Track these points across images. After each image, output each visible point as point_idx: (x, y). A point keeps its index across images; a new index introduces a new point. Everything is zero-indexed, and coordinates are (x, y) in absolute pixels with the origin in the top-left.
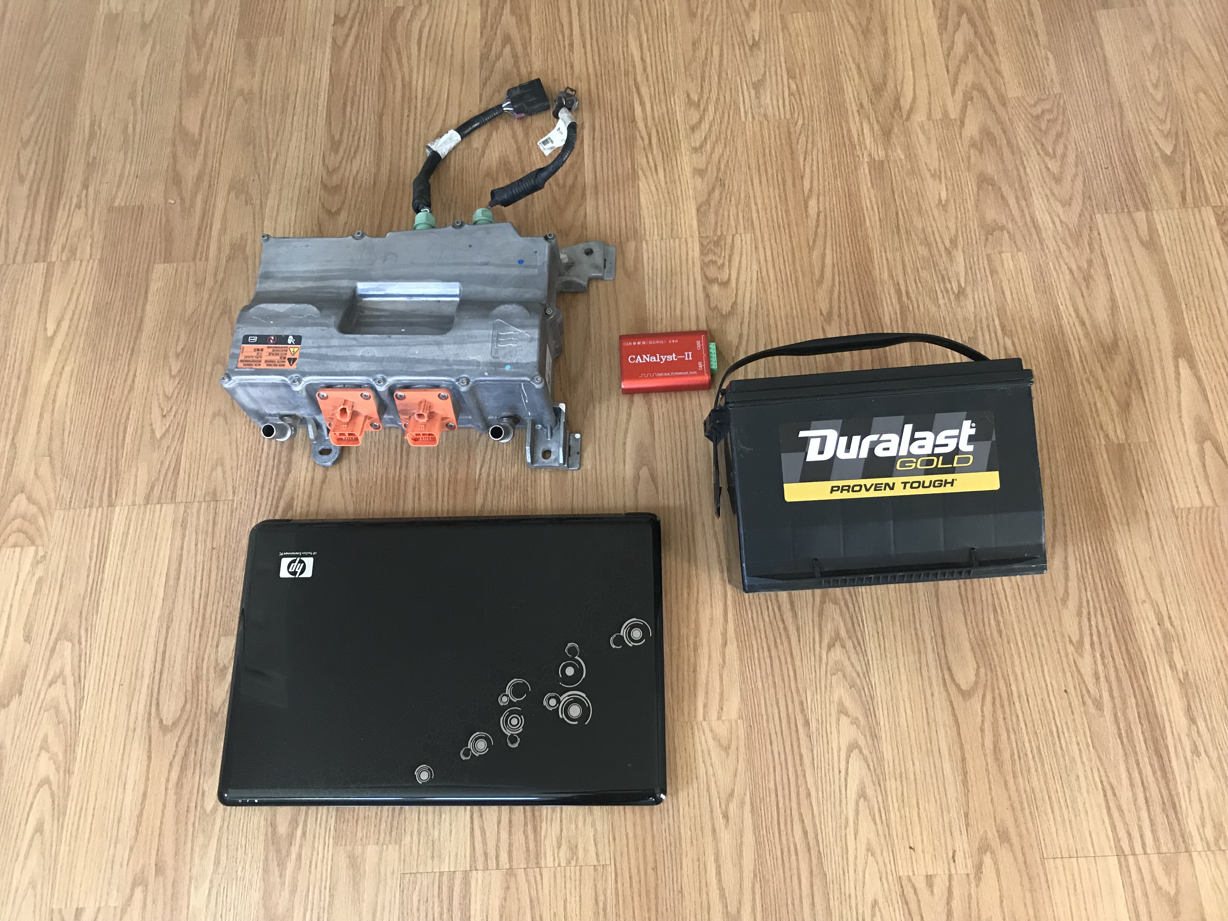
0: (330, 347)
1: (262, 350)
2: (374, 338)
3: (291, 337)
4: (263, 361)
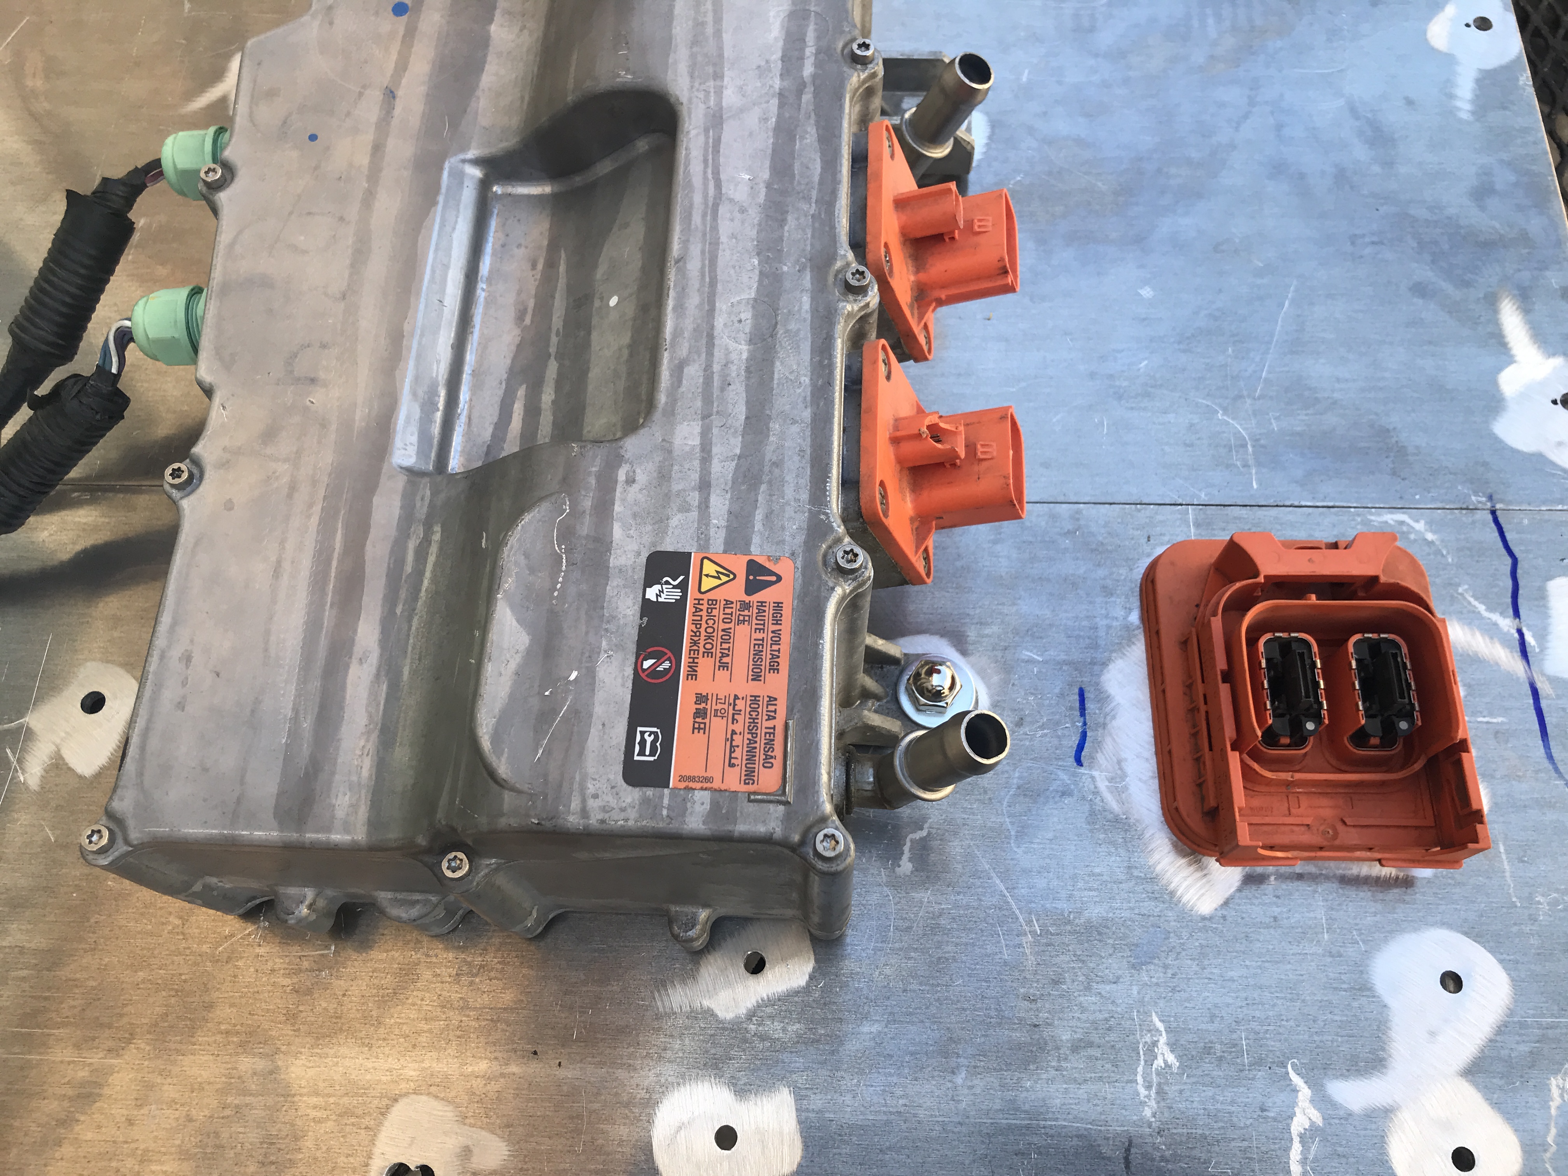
0: (706, 448)
1: (701, 698)
2: (680, 307)
3: (651, 593)
4: (755, 688)
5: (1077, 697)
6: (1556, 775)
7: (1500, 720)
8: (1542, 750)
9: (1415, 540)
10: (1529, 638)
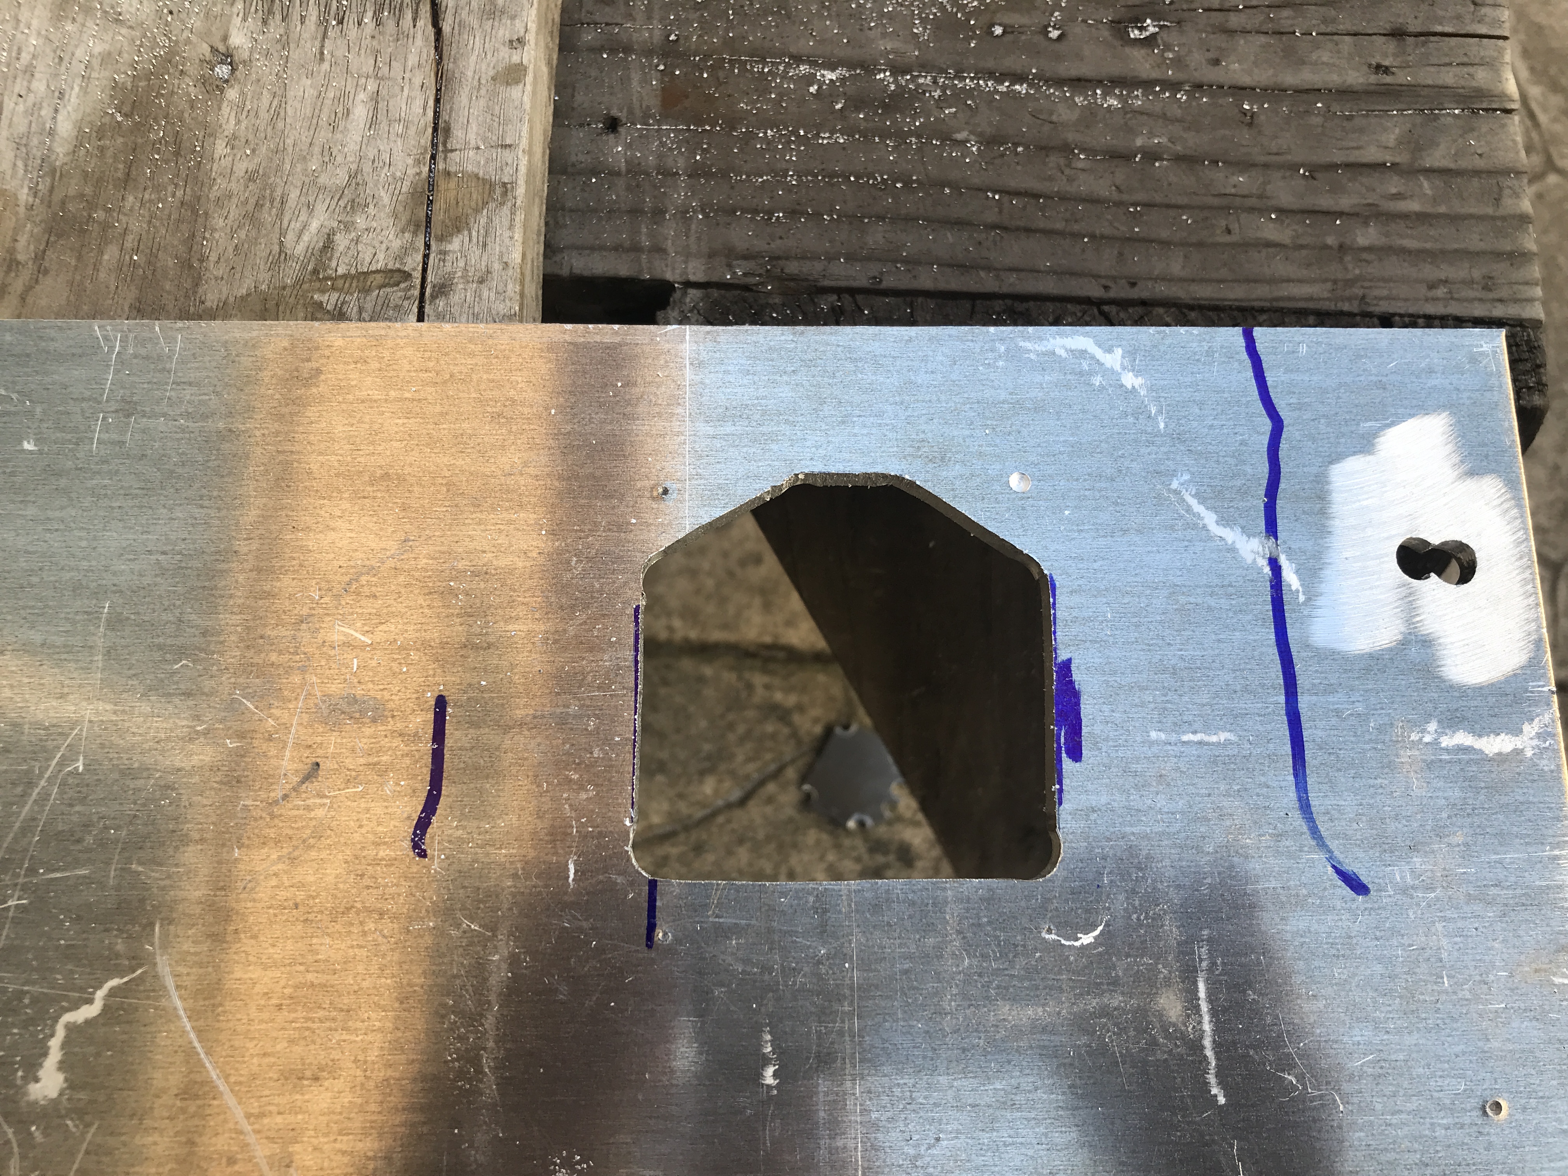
5: (431, 716)
6: (1313, 843)
7: (1223, 736)
8: (1293, 794)
9: (1102, 388)
10: (1290, 576)
